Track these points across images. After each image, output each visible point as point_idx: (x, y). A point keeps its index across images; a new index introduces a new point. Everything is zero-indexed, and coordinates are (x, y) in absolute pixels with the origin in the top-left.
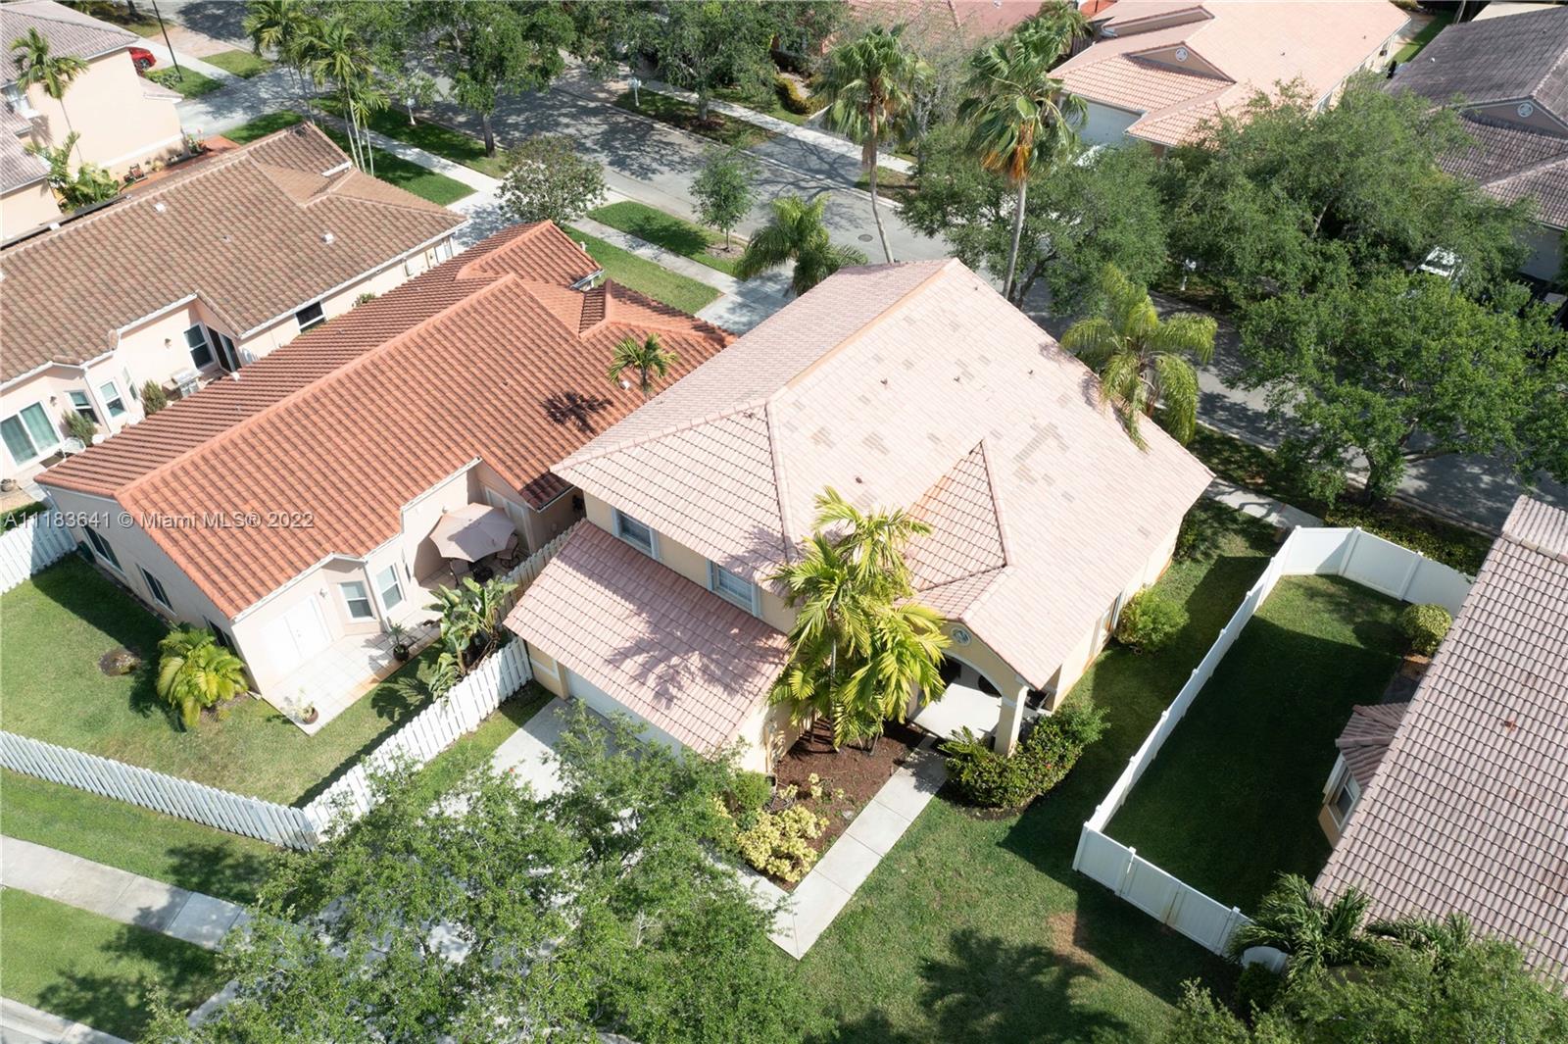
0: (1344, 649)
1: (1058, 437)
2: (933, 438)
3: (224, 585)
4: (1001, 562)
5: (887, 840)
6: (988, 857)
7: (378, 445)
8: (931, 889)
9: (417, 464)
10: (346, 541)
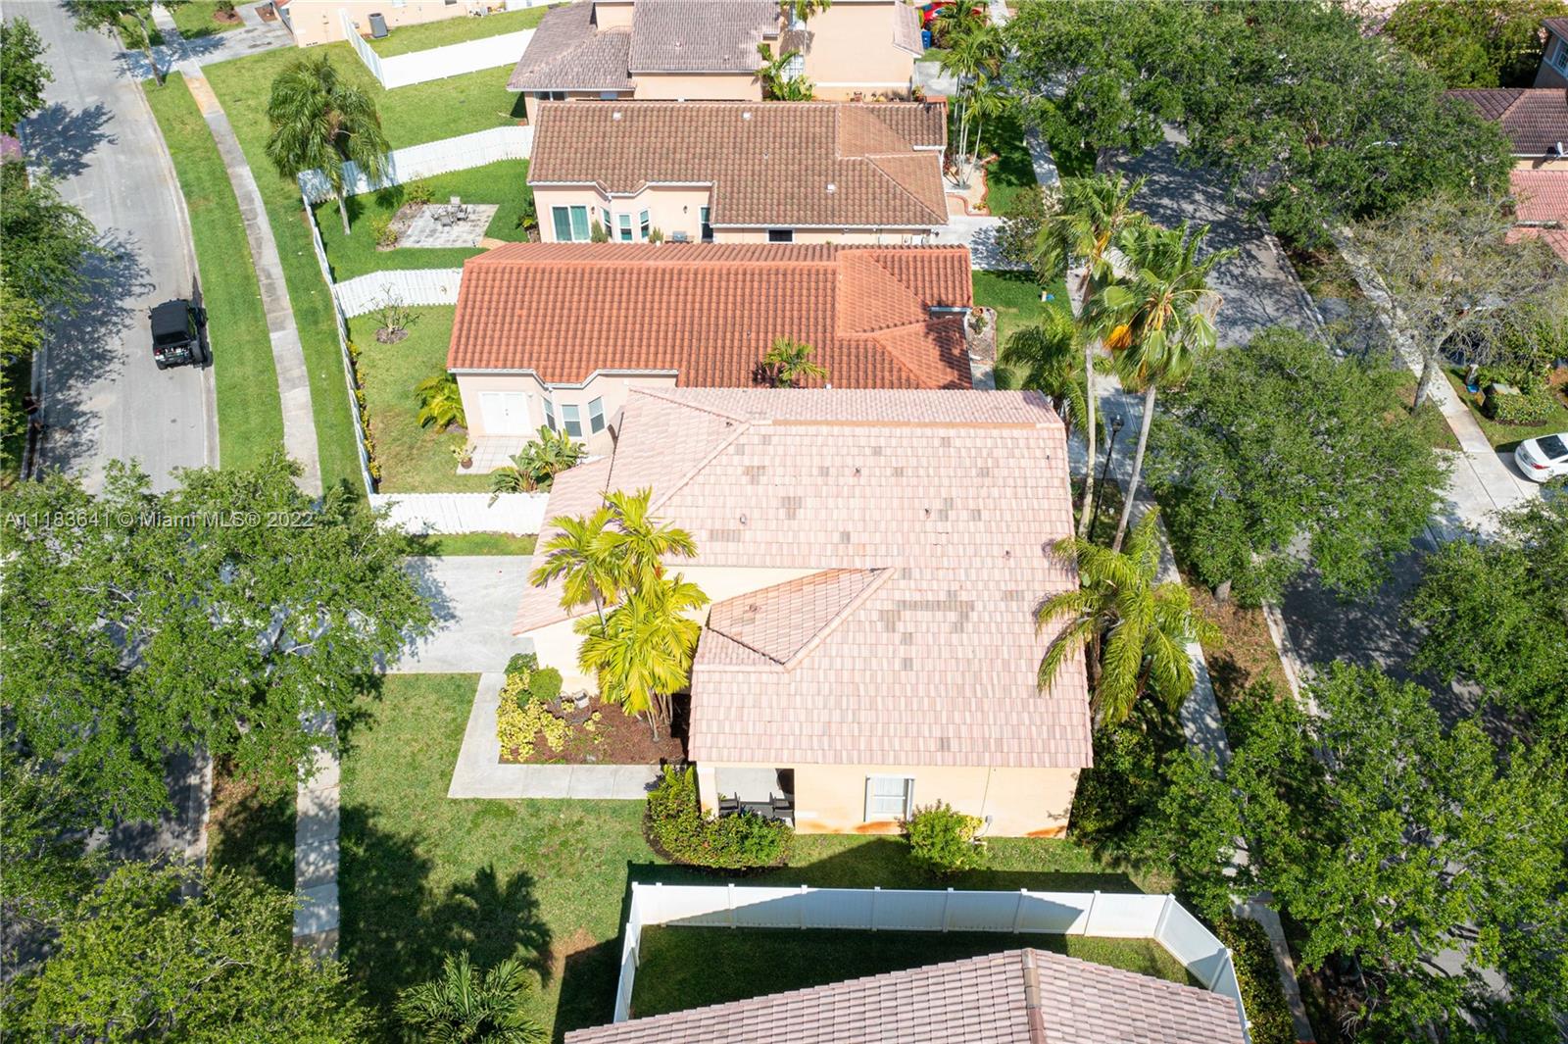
1: (964, 617)
2: (846, 537)
3: (462, 347)
4: (785, 660)
5: (581, 793)
6: (614, 862)
7: (626, 323)
9: (636, 349)
10: (545, 368)
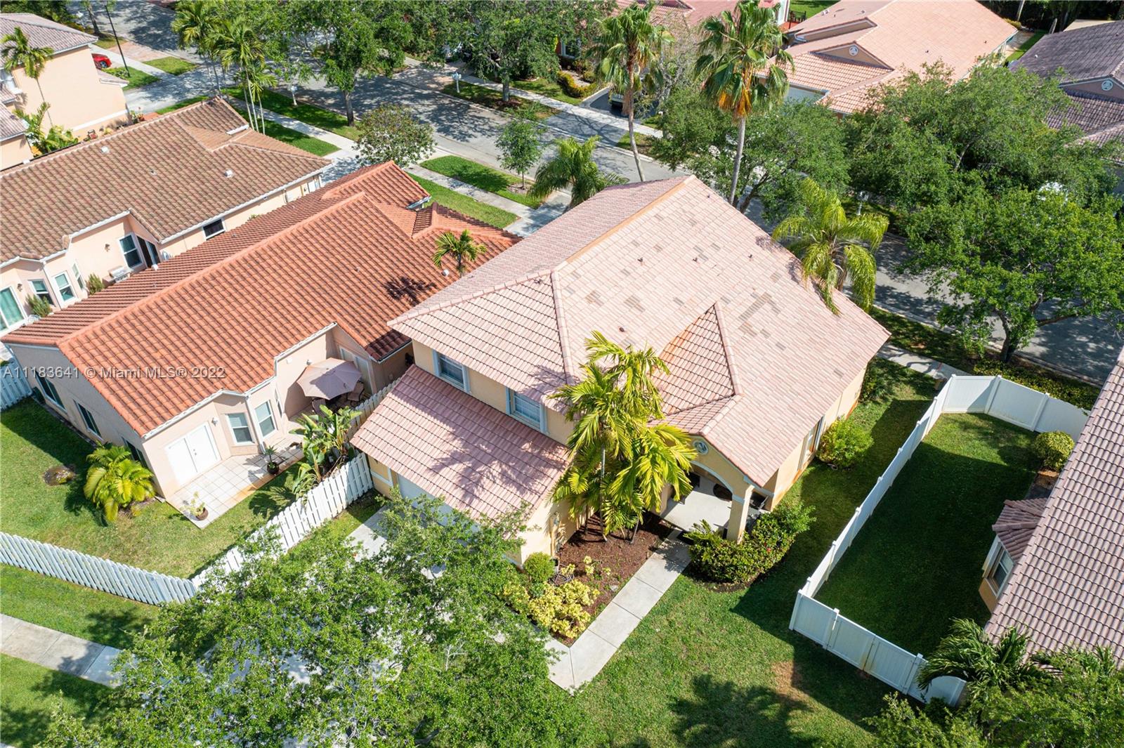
0: (993, 466)
1: (772, 303)
2: (677, 301)
3: (138, 412)
4: (730, 393)
5: (644, 607)
6: (723, 619)
7: (259, 312)
8: (679, 643)
9: (288, 326)
10: (232, 381)
